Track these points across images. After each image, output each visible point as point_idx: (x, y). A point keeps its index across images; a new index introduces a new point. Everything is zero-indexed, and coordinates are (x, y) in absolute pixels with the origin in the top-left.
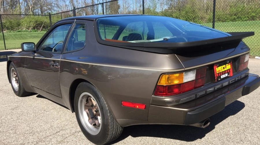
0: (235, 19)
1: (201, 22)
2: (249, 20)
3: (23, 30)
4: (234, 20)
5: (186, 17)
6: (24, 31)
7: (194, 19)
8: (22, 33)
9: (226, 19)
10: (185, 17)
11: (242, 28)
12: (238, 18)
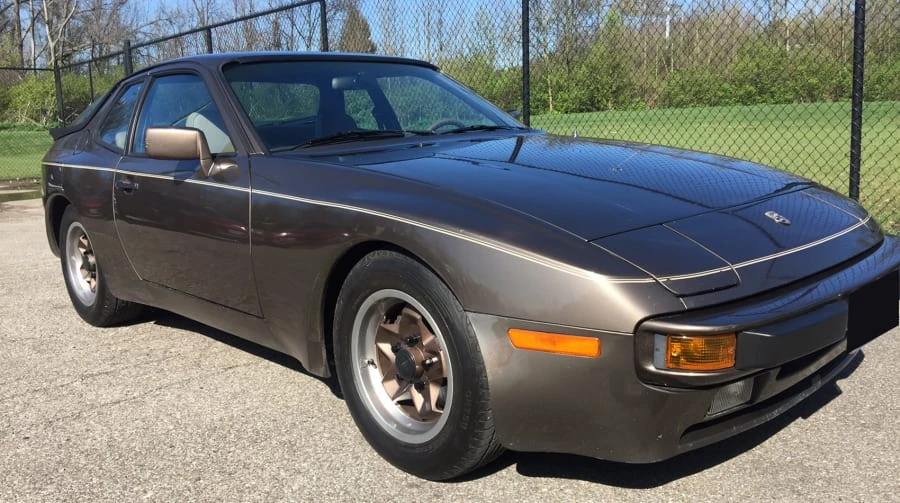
0: (749, 95)
1: (642, 104)
2: (799, 97)
3: (18, 124)
4: (747, 99)
5: (591, 88)
6: (22, 127)
7: (617, 92)
8: (15, 132)
9: (721, 94)
10: (588, 87)
11: (772, 129)
12: (761, 92)
